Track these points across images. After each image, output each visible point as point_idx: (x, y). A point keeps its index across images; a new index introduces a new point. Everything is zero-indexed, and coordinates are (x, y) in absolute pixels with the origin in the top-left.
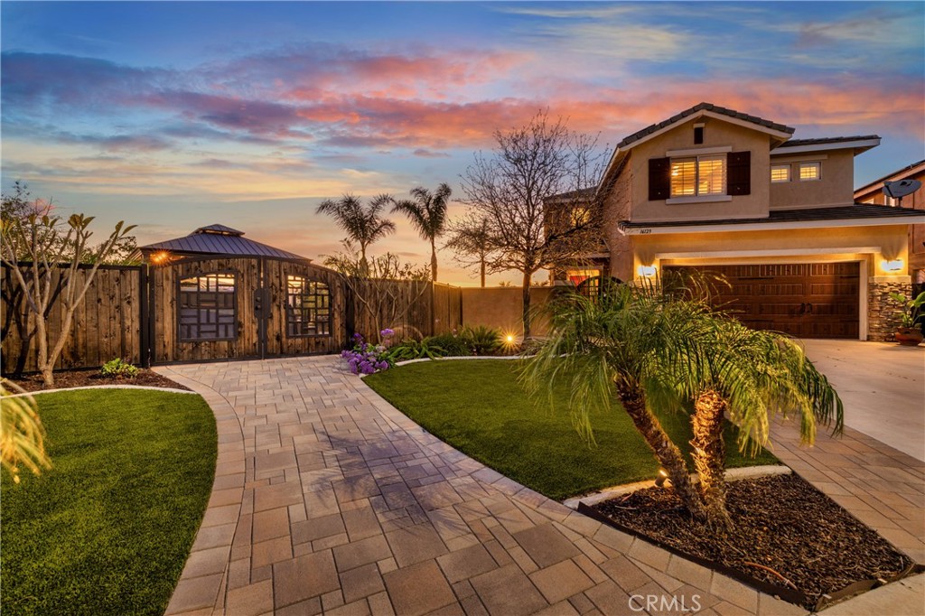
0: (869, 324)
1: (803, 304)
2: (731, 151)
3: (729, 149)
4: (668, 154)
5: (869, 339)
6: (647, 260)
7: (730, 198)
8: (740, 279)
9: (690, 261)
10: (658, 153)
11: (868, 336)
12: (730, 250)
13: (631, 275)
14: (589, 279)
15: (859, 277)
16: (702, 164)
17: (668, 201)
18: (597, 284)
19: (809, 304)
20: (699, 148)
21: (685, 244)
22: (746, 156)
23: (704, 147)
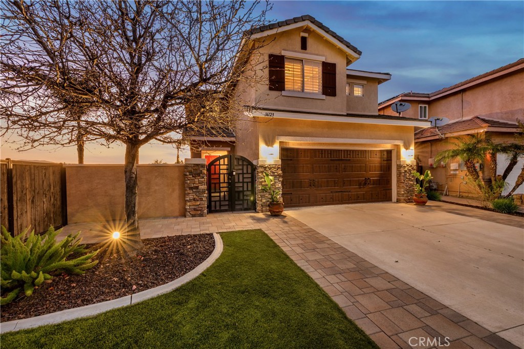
0: (398, 191)
1: (366, 179)
2: (324, 60)
3: (323, 59)
4: (283, 53)
5: (398, 201)
6: (269, 142)
7: (324, 97)
8: (331, 160)
9: (301, 144)
10: (276, 51)
11: (397, 199)
12: (328, 137)
13: (256, 155)
14: (219, 158)
15: (391, 160)
16: (306, 68)
17: (283, 93)
18: (226, 163)
19: (368, 179)
20: (303, 53)
21: (297, 129)
22: (333, 66)
23: (307, 53)
